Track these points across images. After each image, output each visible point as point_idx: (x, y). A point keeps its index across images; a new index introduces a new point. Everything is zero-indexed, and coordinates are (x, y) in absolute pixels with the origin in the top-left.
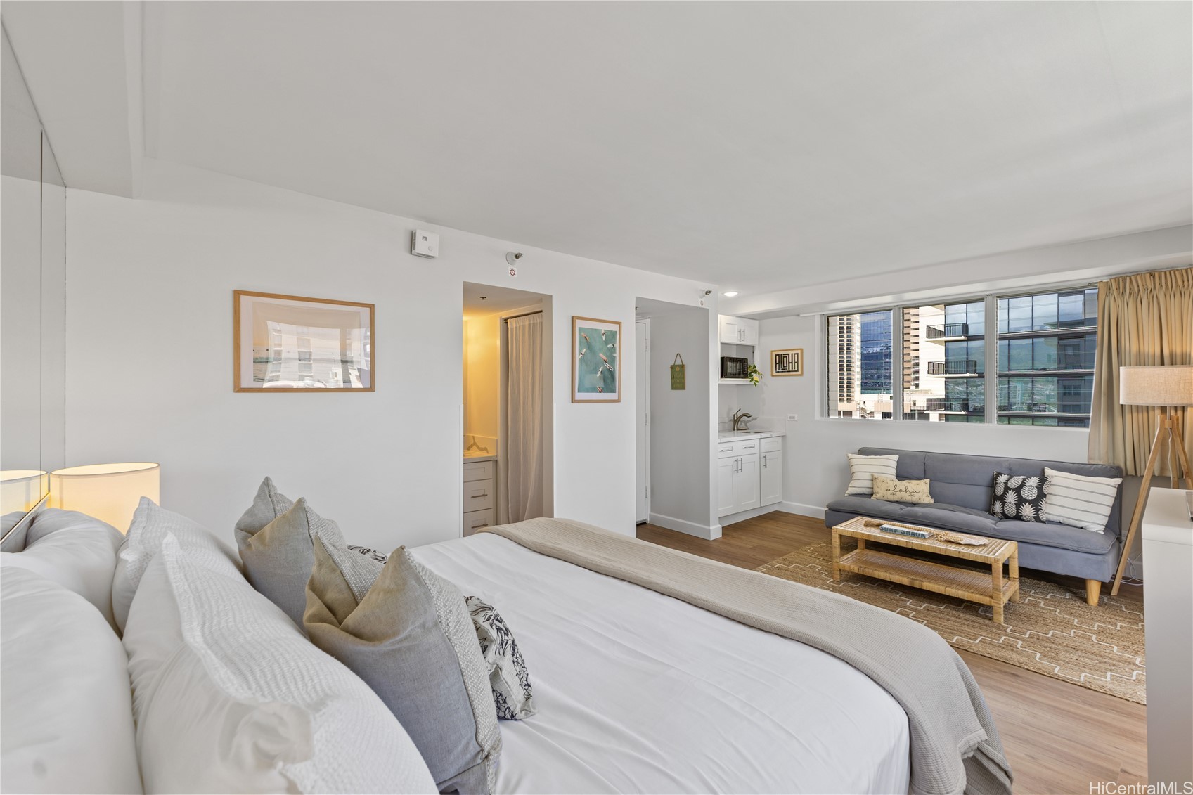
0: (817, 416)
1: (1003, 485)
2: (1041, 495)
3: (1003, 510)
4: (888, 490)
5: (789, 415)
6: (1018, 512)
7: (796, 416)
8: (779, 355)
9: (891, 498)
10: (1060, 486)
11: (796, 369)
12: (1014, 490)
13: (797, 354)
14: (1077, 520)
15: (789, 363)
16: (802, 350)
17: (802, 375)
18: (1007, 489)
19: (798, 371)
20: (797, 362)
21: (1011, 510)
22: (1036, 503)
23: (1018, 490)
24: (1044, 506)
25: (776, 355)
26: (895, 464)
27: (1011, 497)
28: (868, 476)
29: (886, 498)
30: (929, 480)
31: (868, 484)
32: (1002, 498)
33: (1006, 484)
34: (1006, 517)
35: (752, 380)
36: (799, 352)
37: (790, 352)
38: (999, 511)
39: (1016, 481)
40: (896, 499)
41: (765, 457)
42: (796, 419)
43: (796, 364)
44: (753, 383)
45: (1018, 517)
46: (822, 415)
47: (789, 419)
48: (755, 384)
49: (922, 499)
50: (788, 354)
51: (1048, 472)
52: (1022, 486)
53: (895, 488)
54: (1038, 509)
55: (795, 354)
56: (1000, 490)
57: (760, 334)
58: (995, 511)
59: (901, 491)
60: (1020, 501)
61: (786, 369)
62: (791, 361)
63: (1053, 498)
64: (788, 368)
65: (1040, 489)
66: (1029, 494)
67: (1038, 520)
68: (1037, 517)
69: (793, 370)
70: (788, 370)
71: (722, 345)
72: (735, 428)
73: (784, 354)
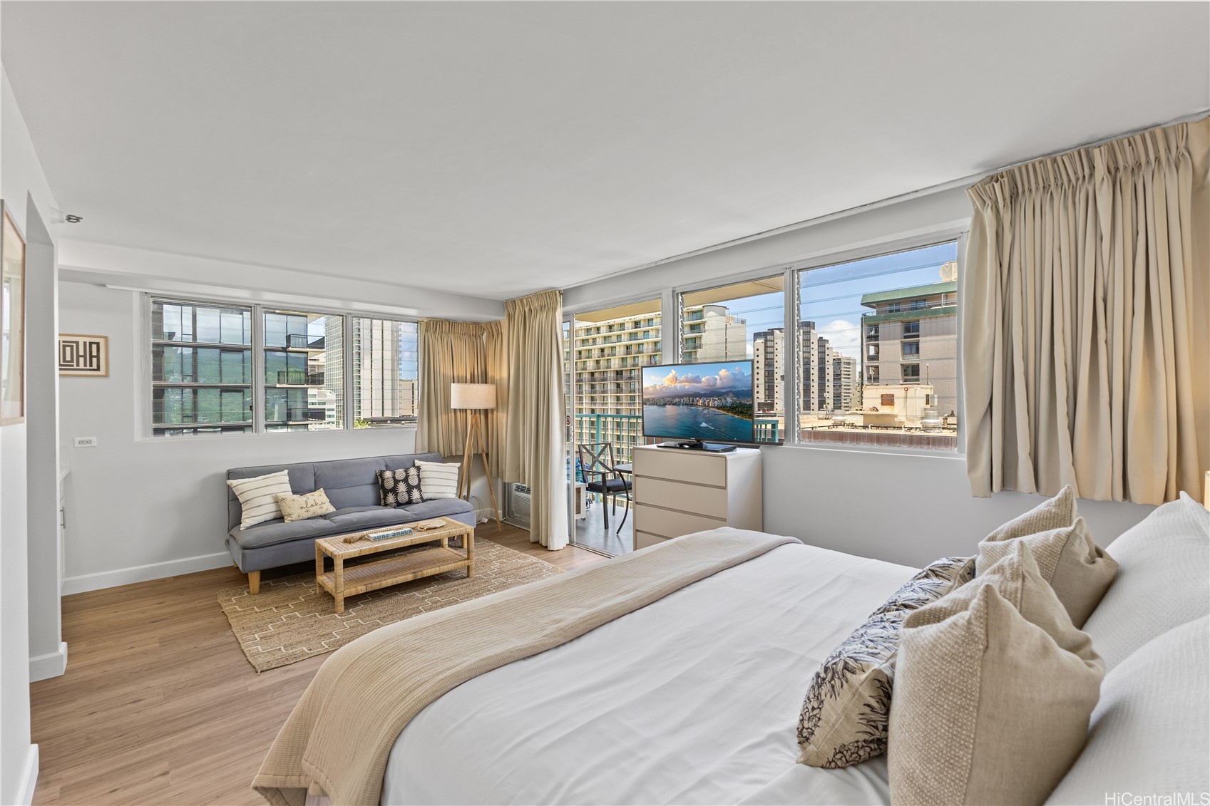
0: (138, 437)
1: (392, 479)
2: (420, 479)
3: (397, 499)
4: (302, 508)
6: (410, 498)
9: (305, 515)
11: (95, 366)
12: (402, 481)
13: (98, 344)
15: (78, 356)
16: (106, 338)
17: (107, 375)
18: (396, 482)
19: (98, 369)
20: (98, 357)
21: (403, 497)
22: (418, 487)
23: (406, 480)
24: (422, 488)
26: (287, 479)
27: (402, 488)
28: (269, 499)
29: (301, 517)
30: (321, 489)
31: (272, 507)
32: (394, 491)
33: (394, 478)
34: (399, 505)
36: (101, 341)
37: (79, 339)
38: (393, 502)
39: (400, 474)
40: (309, 515)
42: (95, 444)
43: (94, 359)
45: (410, 502)
47: (77, 445)
49: (328, 510)
50: (77, 343)
51: (418, 463)
52: (407, 476)
53: (306, 504)
54: (420, 492)
55: (91, 344)
56: (389, 484)
58: (389, 503)
60: (410, 489)
61: (73, 366)
62: (81, 353)
63: (427, 481)
64: (75, 364)
65: (418, 475)
66: (413, 481)
67: (424, 500)
68: (422, 498)
69: (88, 367)
70: (75, 367)
73: (65, 341)
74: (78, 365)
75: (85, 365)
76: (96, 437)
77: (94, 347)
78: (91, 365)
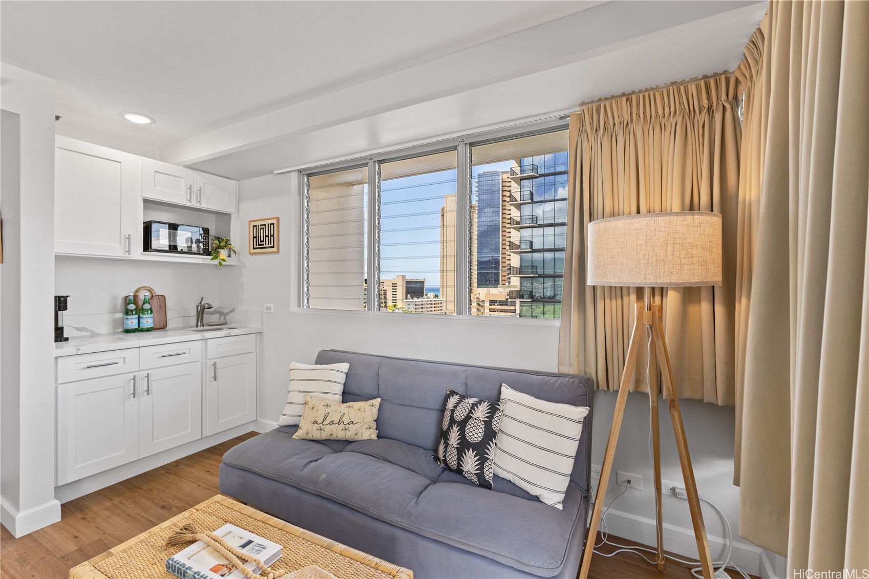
0: (294, 307)
1: (449, 414)
2: (490, 434)
3: (445, 456)
4: (316, 422)
5: (266, 305)
6: (459, 465)
7: (272, 306)
8: (256, 226)
9: (317, 435)
10: (513, 418)
11: (272, 245)
12: (459, 424)
13: (273, 224)
14: (529, 482)
15: (266, 236)
16: (278, 219)
17: (278, 251)
18: (452, 422)
19: (273, 247)
20: (273, 236)
21: (453, 458)
22: (481, 450)
23: (463, 424)
24: (491, 452)
25: (254, 226)
26: (342, 378)
27: (455, 438)
29: (310, 437)
30: (380, 399)
31: (298, 410)
32: (446, 437)
33: (453, 413)
34: (447, 469)
35: (216, 258)
36: (274, 221)
37: (267, 222)
38: (442, 458)
39: (464, 409)
40: (324, 436)
41: (214, 365)
42: (272, 311)
43: (272, 238)
44: (216, 262)
45: (459, 474)
46: (299, 306)
47: (265, 311)
48: (220, 264)
49: (359, 435)
50: (265, 225)
51: (503, 390)
52: (468, 418)
53: (325, 419)
54: (483, 461)
55: (271, 224)
56: (446, 423)
57: (239, 199)
58: (439, 457)
59: (332, 423)
60: (464, 446)
61: (263, 245)
62: (267, 234)
63: (503, 441)
64: (264, 243)
65: (488, 424)
66: (475, 434)
67: (484, 484)
68: (480, 475)
69: (270, 246)
70: (264, 246)
71: (147, 202)
72: (199, 324)
73: (261, 225)
75: (268, 244)
76: (273, 305)
77: (272, 226)
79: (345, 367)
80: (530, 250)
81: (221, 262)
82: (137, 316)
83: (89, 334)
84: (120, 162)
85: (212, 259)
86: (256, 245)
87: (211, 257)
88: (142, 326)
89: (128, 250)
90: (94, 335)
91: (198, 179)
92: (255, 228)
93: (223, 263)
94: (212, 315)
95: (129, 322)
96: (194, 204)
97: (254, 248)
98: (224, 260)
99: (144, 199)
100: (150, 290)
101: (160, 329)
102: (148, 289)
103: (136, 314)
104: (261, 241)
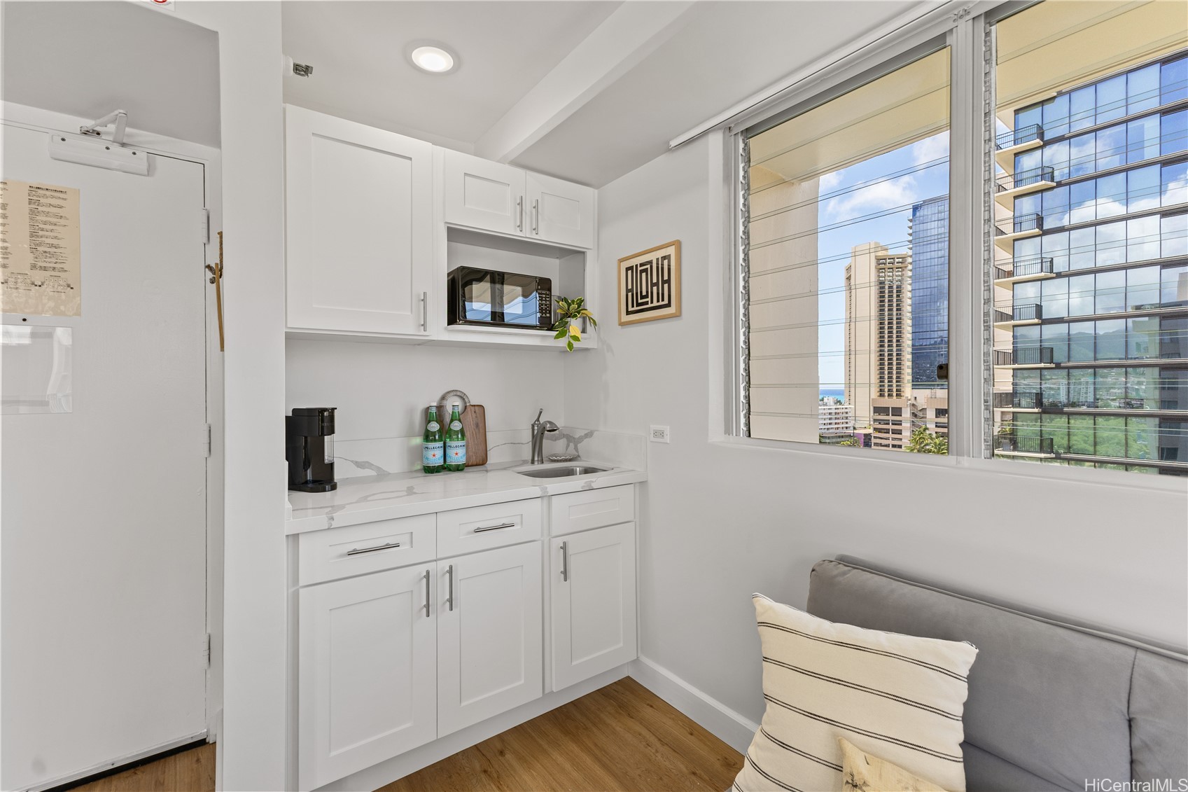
0: (716, 433)
5: (654, 427)
7: (667, 430)
8: (631, 268)
11: (666, 302)
13: (669, 258)
15: (653, 285)
16: (679, 244)
17: (677, 314)
19: (670, 304)
20: (669, 281)
25: (627, 269)
26: (955, 696)
35: (562, 334)
36: (671, 251)
37: (652, 257)
41: (564, 548)
42: (667, 439)
43: (666, 286)
44: (562, 342)
46: (728, 431)
47: (652, 439)
48: (570, 345)
50: (650, 262)
55: (664, 258)
57: (602, 220)
61: (647, 303)
62: (655, 281)
64: (649, 299)
69: (661, 303)
70: (650, 306)
71: (455, 234)
72: (536, 459)
73: (642, 265)
74: (652, 302)
75: (658, 301)
76: (668, 427)
77: (666, 262)
78: (663, 300)
79: (963, 655)
80: (1036, 321)
81: (572, 341)
82: (441, 444)
83: (373, 473)
84: (411, 159)
85: (557, 337)
86: (633, 306)
87: (554, 333)
88: (449, 462)
89: (423, 323)
90: (382, 475)
91: (535, 185)
92: (630, 272)
93: (576, 344)
94: (556, 440)
95: (430, 453)
96: (527, 234)
97: (628, 313)
98: (576, 338)
99: (448, 228)
100: (462, 397)
101: (476, 465)
102: (459, 394)
103: (440, 440)
104: (642, 297)
